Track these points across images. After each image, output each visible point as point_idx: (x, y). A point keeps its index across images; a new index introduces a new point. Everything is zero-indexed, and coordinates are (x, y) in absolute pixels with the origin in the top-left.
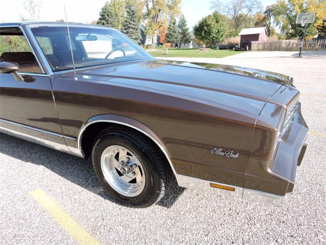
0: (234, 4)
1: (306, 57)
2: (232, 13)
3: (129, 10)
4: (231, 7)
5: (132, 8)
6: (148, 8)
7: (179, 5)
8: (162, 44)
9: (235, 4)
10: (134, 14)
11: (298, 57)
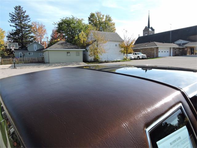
1: (19, 68)
11: (14, 68)
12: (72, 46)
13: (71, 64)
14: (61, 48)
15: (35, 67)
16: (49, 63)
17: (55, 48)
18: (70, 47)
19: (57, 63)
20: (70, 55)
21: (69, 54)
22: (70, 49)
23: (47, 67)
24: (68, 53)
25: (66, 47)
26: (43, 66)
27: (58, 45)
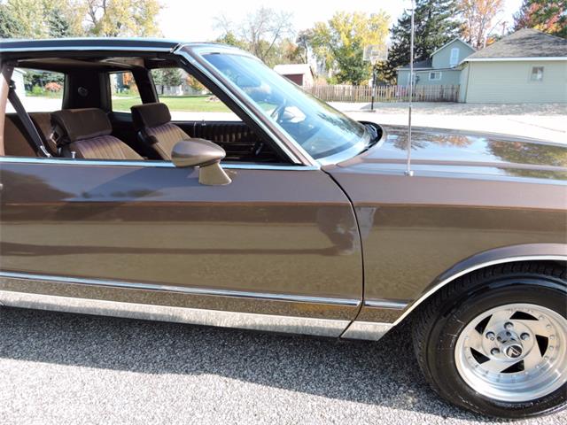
0: (251, 23)
1: (382, 111)
2: (249, 37)
3: (54, 20)
4: (247, 27)
5: (62, 17)
6: (94, 19)
7: (156, 19)
8: (128, 87)
9: (253, 24)
10: (66, 28)
11: (369, 111)
12: (561, 47)
13: (537, 109)
14: (513, 54)
15: (421, 111)
16: (465, 103)
17: (491, 55)
18: (551, 50)
19: (489, 104)
20: (541, 79)
21: (539, 76)
22: (547, 56)
23: (452, 114)
24: (535, 71)
25: (536, 52)
26: (443, 110)
27: (505, 47)
